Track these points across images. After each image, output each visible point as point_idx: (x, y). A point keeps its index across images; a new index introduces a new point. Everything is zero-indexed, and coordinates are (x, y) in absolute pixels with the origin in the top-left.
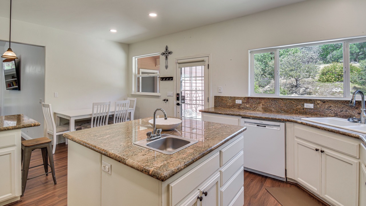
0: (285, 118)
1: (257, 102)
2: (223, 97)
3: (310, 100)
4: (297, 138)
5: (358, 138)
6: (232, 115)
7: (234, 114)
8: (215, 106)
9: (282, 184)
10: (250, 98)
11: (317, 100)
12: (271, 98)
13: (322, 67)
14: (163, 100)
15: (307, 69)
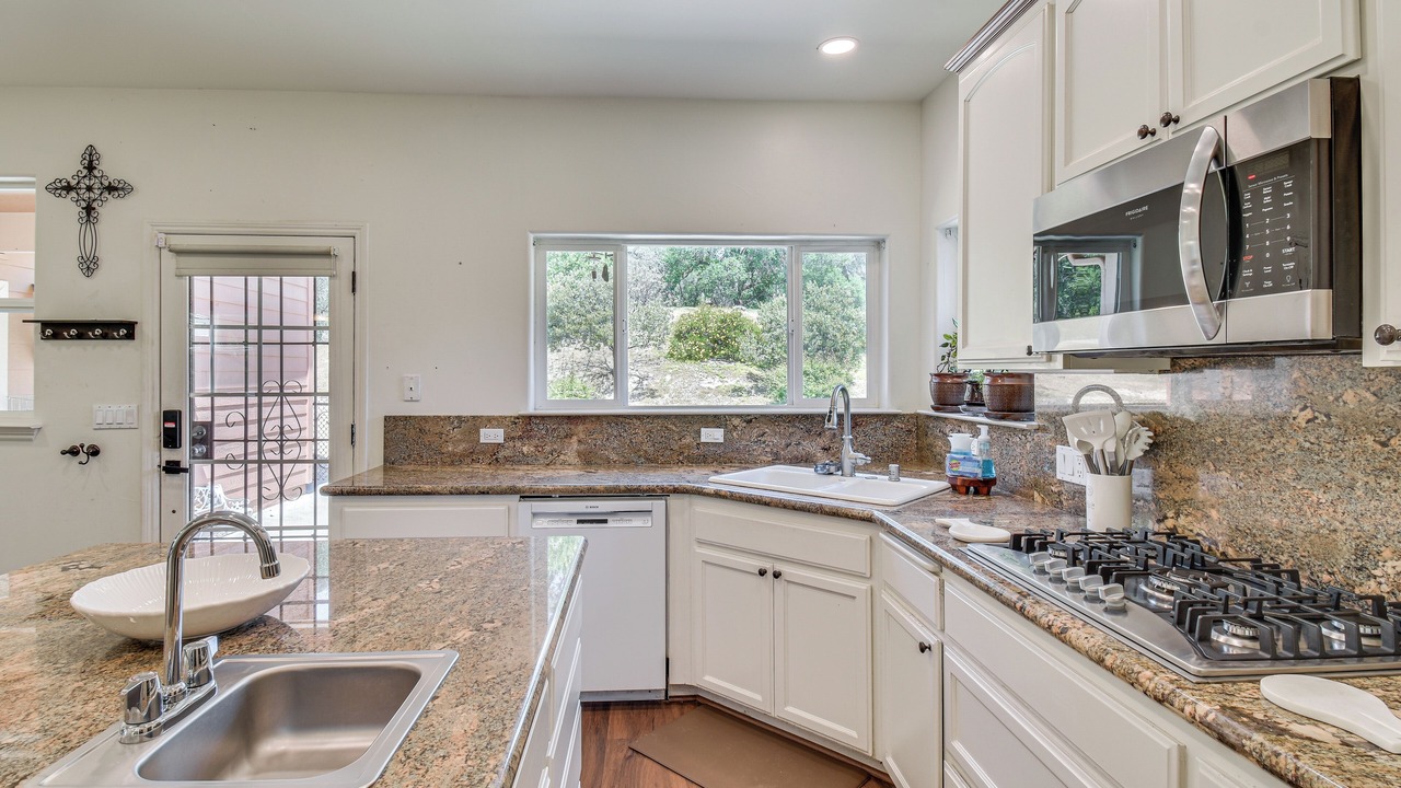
0: (665, 484)
1: (562, 434)
2: (425, 419)
3: (716, 416)
4: (701, 542)
5: (869, 520)
6: (483, 493)
7: (490, 489)
8: (385, 461)
9: (657, 714)
10: (536, 417)
11: (731, 415)
12: (606, 416)
13: (678, 313)
14: (63, 453)
15: (643, 318)
